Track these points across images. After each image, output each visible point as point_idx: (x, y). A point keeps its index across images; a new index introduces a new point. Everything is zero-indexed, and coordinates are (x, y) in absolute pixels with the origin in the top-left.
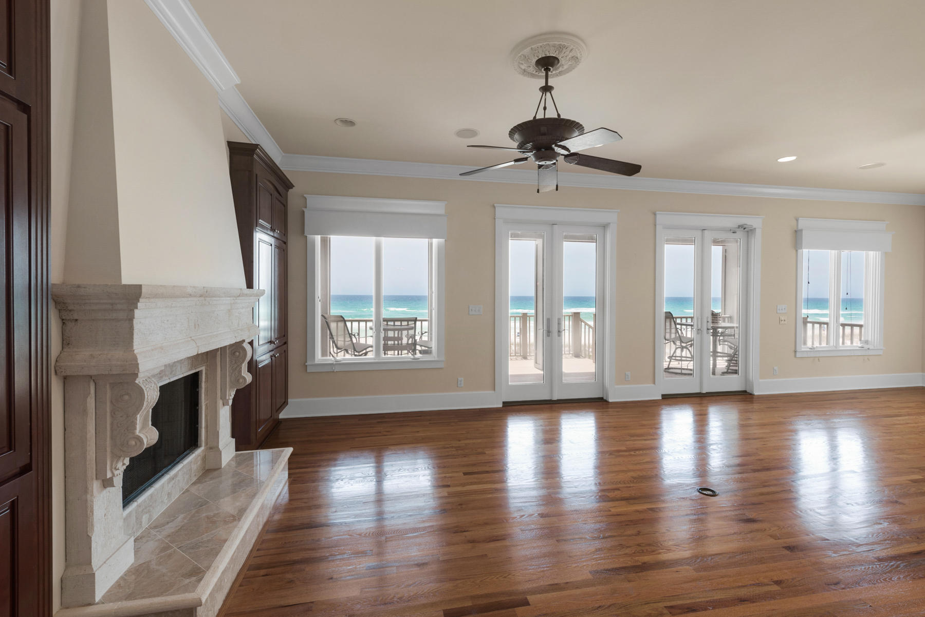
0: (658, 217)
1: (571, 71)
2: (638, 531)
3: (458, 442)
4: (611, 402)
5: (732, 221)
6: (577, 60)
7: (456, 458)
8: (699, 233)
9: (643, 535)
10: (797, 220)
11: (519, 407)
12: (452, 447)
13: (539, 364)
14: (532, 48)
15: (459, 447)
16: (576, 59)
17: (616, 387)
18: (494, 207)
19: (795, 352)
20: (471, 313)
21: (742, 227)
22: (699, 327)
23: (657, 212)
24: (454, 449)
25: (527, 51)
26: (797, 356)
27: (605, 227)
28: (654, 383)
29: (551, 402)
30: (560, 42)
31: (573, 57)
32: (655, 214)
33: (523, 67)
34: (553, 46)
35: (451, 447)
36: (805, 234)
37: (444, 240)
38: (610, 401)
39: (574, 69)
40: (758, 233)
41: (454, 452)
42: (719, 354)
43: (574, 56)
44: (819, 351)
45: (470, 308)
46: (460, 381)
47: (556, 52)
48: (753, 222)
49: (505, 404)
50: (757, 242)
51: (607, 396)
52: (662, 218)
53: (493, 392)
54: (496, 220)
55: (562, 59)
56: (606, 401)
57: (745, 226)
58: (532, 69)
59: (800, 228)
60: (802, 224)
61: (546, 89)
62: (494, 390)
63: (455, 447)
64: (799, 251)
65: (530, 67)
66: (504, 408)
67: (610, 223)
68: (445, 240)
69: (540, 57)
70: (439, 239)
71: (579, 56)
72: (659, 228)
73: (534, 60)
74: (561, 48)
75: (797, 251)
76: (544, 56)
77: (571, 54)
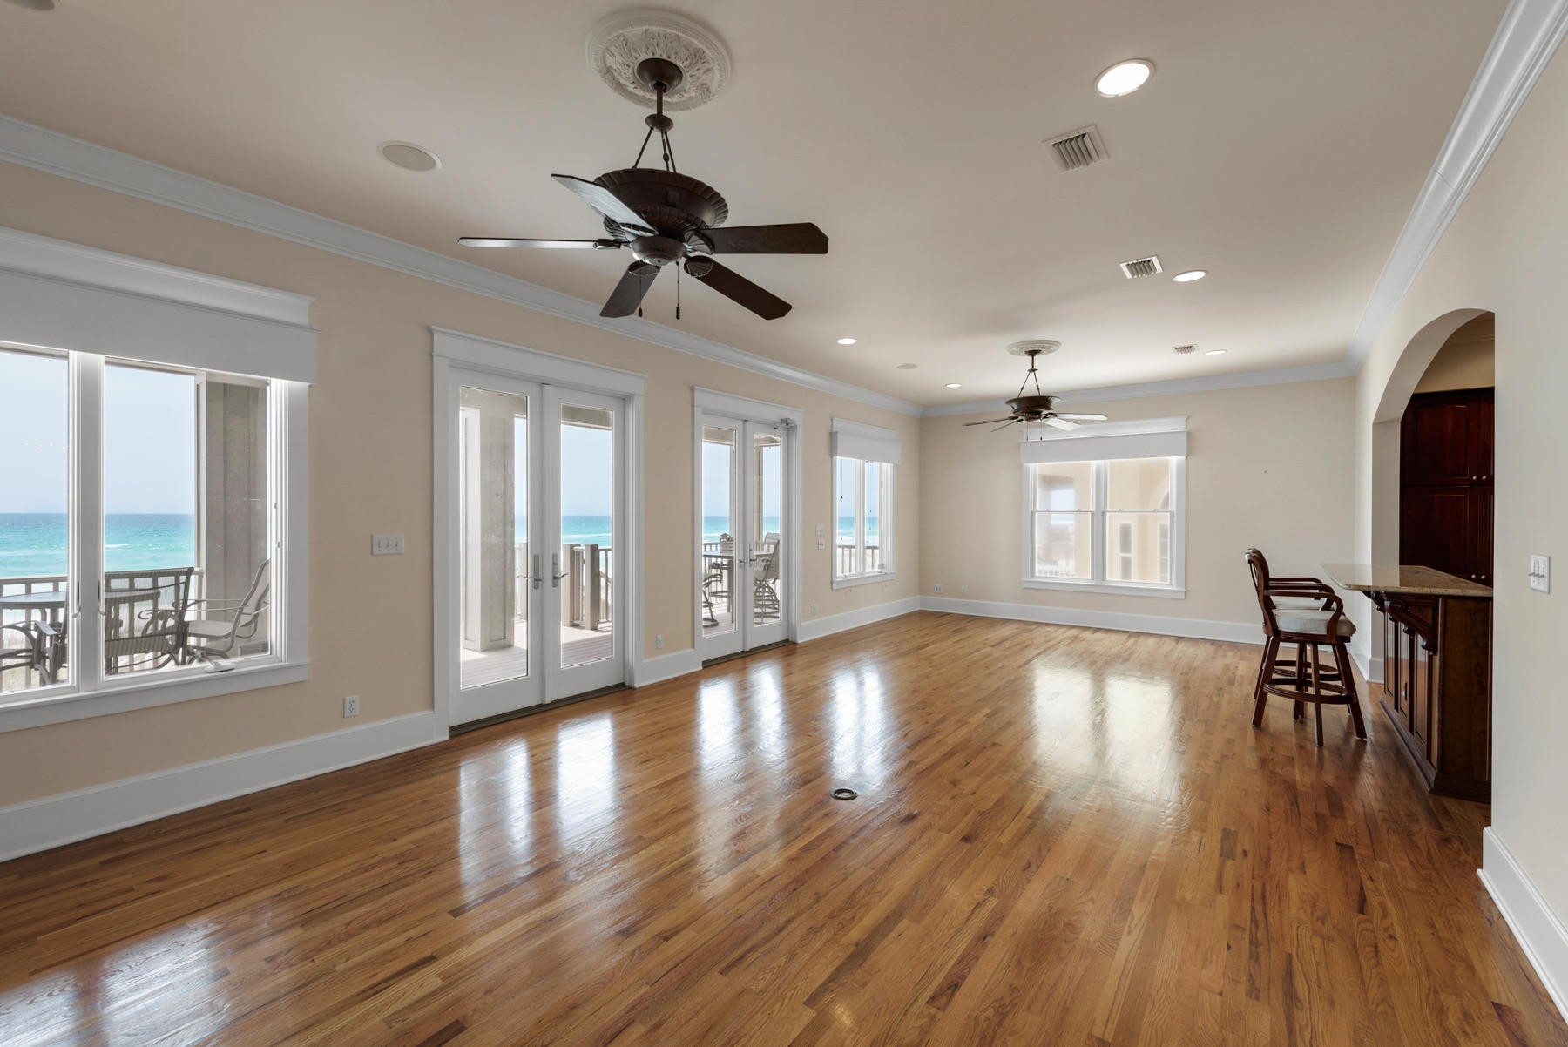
0: (696, 393)
1: (688, 108)
2: (816, 893)
3: (394, 844)
4: (639, 688)
5: (774, 413)
6: (707, 93)
7: (409, 884)
8: (741, 422)
9: (825, 896)
10: (832, 420)
11: (485, 730)
12: (384, 861)
13: (474, 641)
14: (646, 31)
15: (402, 855)
16: (706, 90)
17: (645, 661)
18: (430, 331)
19: (832, 583)
20: (376, 551)
21: (785, 422)
22: (742, 558)
23: (696, 388)
24: (395, 864)
25: (635, 32)
26: (834, 588)
27: (625, 400)
28: (693, 647)
29: (543, 709)
30: (702, 44)
31: (703, 85)
32: (692, 390)
33: (610, 61)
34: (686, 47)
35: (379, 861)
36: (840, 439)
37: (306, 385)
38: (637, 686)
39: (694, 107)
40: (800, 431)
41: (396, 873)
42: (725, 594)
43: (706, 84)
44: (851, 580)
45: (376, 541)
46: (352, 703)
47: (687, 59)
48: (795, 416)
49: (457, 731)
50: (798, 440)
51: (632, 679)
52: (702, 398)
53: (429, 712)
54: (435, 358)
55: (689, 79)
56: (631, 688)
57: (789, 422)
58: (627, 76)
59: (834, 430)
60: (838, 425)
61: (660, 122)
62: (432, 707)
63: (393, 859)
64: (834, 458)
65: (629, 66)
66: (455, 740)
67: (633, 395)
68: (310, 386)
69: (657, 56)
70: (291, 382)
71: (714, 86)
72: (698, 410)
73: (644, 57)
74: (697, 56)
75: (832, 458)
76: (665, 57)
77: (704, 77)
